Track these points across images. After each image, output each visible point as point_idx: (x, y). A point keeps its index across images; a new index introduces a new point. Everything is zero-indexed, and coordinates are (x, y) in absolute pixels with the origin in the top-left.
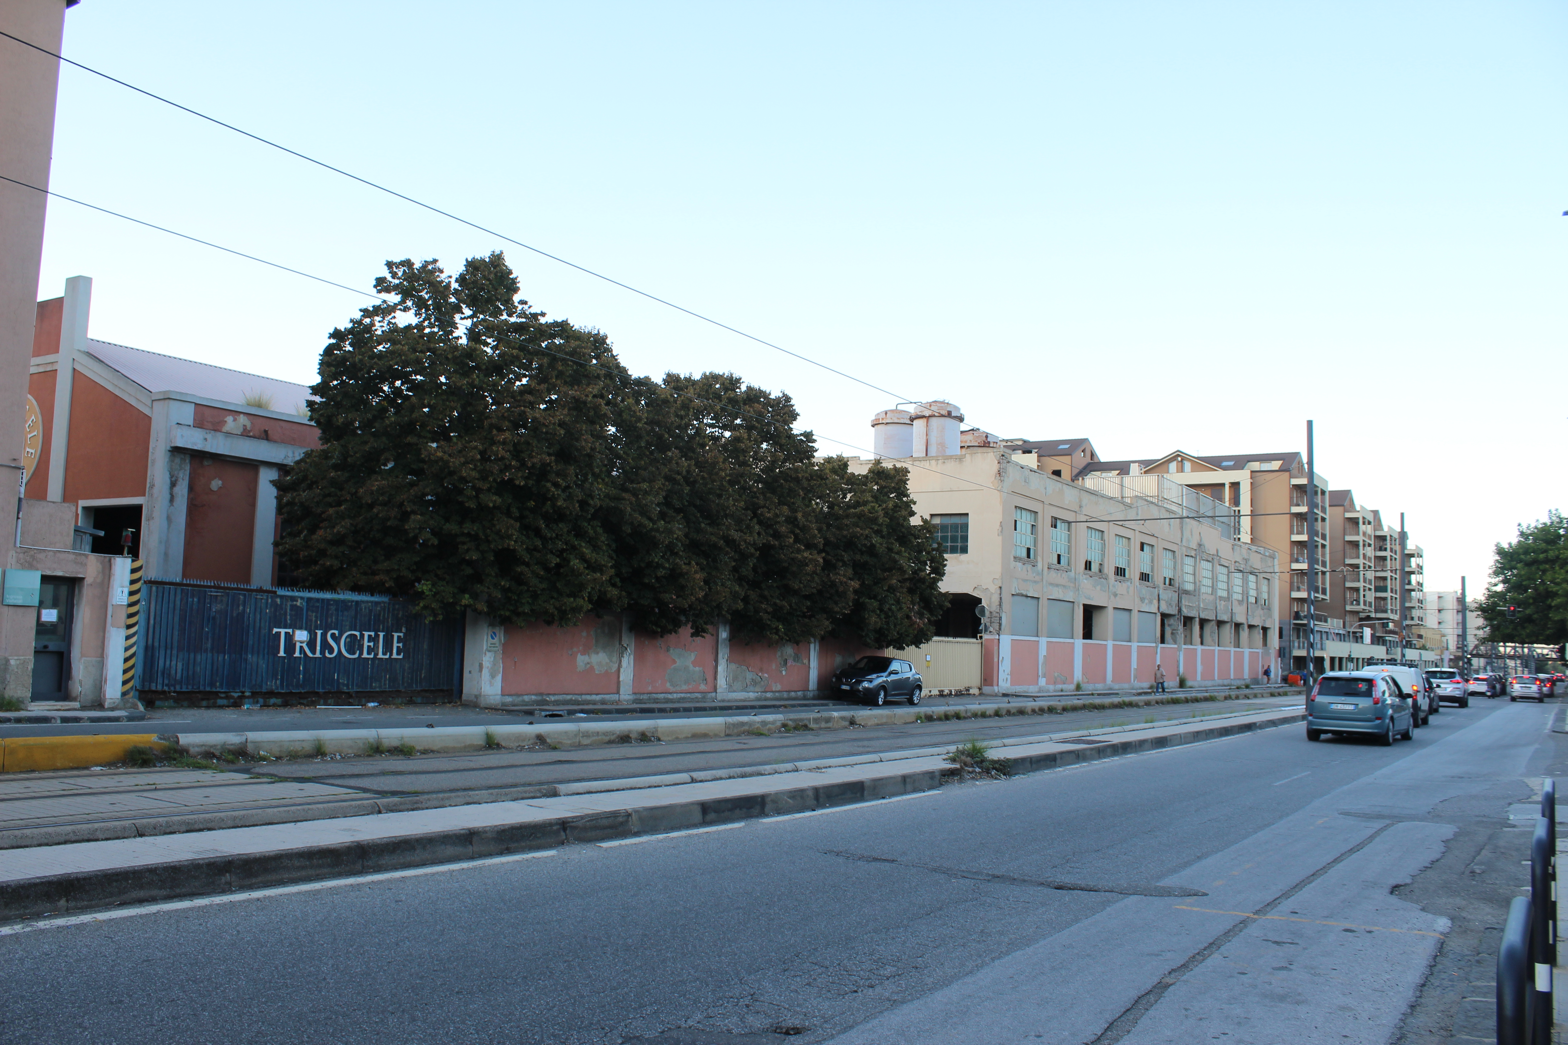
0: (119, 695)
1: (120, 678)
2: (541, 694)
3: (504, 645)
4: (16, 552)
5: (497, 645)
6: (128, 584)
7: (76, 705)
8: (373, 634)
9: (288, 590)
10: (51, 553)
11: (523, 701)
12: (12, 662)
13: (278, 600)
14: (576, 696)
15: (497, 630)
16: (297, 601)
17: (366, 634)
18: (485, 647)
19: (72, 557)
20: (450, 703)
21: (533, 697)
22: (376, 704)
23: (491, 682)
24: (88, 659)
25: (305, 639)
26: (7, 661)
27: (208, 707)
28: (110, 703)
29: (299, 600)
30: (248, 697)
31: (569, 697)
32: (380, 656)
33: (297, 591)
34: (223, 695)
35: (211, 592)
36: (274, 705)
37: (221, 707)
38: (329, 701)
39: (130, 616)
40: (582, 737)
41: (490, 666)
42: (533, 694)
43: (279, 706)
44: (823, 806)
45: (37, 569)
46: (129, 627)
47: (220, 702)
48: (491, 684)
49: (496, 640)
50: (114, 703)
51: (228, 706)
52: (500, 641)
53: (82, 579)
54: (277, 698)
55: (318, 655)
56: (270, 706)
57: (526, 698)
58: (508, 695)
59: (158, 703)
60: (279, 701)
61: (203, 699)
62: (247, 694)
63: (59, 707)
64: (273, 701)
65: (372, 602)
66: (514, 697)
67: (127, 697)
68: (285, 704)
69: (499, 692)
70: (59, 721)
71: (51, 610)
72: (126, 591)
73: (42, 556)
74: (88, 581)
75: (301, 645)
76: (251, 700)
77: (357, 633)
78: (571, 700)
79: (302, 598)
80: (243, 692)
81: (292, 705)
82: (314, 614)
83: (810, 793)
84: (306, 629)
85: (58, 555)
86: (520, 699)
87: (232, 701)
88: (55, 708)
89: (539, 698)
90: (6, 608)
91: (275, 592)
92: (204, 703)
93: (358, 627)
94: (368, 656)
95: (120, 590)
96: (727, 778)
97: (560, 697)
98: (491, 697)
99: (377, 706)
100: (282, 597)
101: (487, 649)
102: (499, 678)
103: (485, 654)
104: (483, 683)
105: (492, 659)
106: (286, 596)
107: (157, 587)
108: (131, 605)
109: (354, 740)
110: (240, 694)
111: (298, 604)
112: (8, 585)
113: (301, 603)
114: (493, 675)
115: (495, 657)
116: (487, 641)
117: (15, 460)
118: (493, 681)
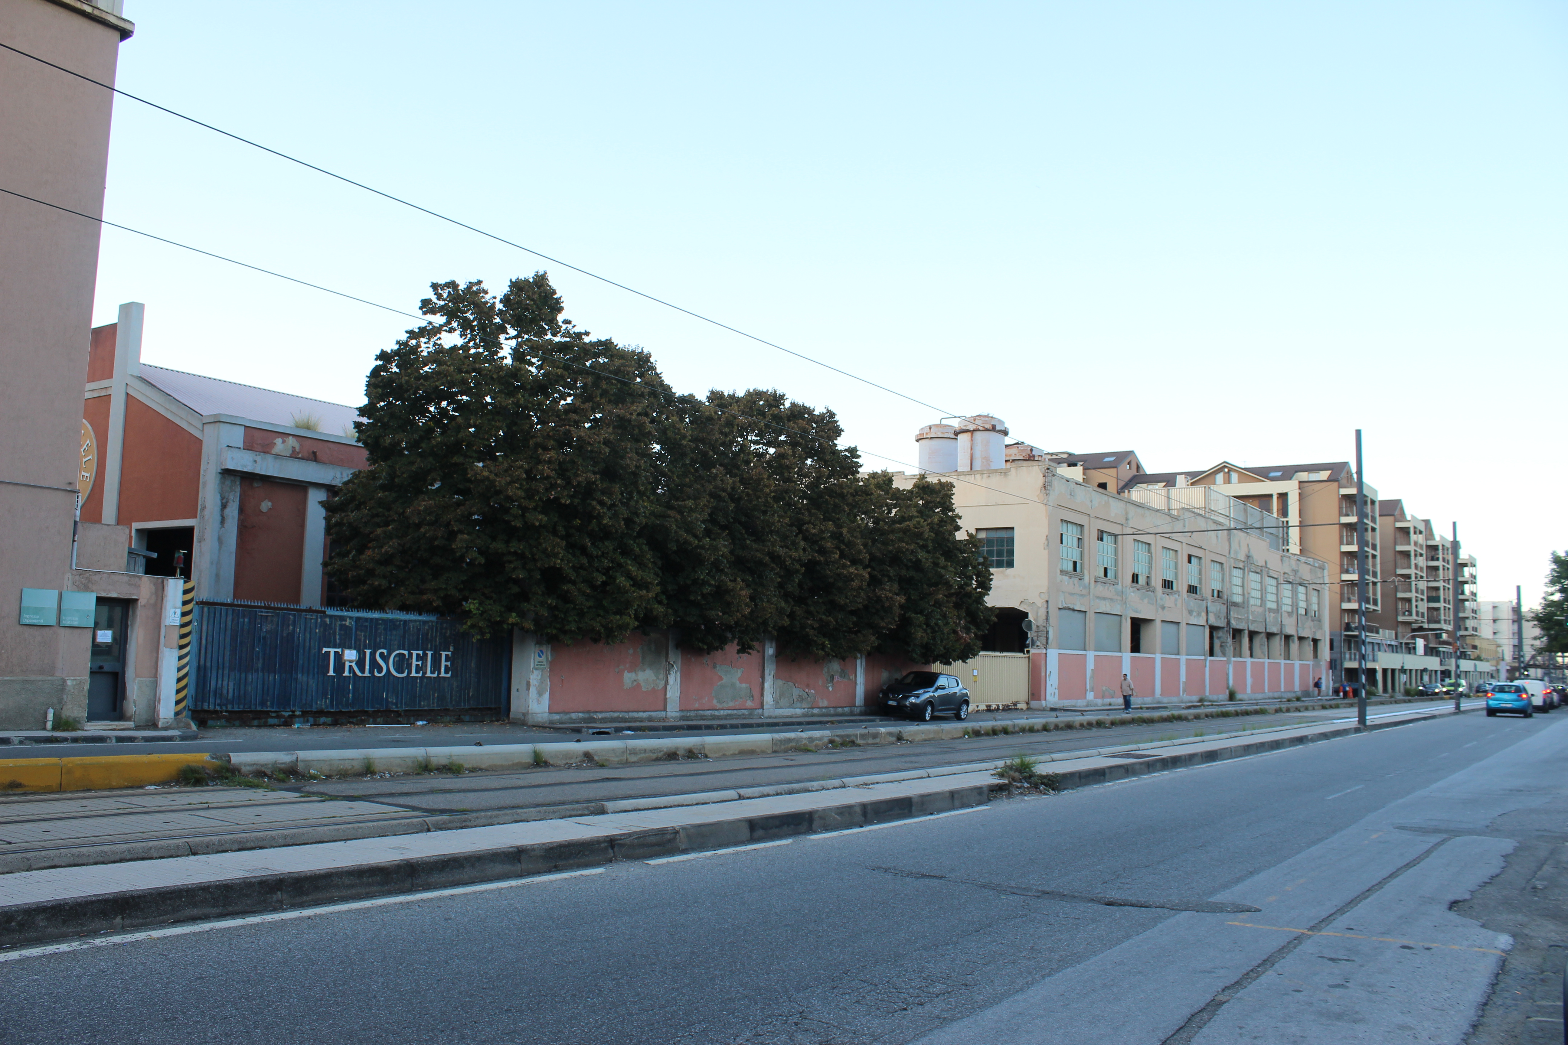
0: (172, 714)
1: (173, 698)
2: (589, 712)
3: (551, 663)
4: (72, 575)
5: (545, 663)
6: (180, 604)
7: (131, 724)
8: (421, 653)
9: (337, 610)
10: (105, 575)
11: (571, 718)
12: (69, 683)
13: (328, 620)
14: (623, 714)
15: (544, 648)
16: (346, 621)
17: (415, 653)
18: (532, 666)
19: (126, 578)
20: (498, 721)
21: (581, 715)
22: (425, 723)
23: (538, 700)
24: (142, 679)
25: (354, 658)
26: (64, 682)
27: (259, 726)
28: (163, 723)
29: (348, 620)
30: (298, 716)
31: (616, 715)
32: (429, 674)
33: (346, 611)
34: (274, 715)
35: (262, 612)
36: (324, 724)
37: (272, 726)
38: (379, 720)
39: (183, 636)
40: (630, 754)
41: (537, 684)
42: (580, 712)
43: (329, 725)
44: (871, 823)
45: (93, 591)
46: (181, 647)
47: (271, 721)
48: (539, 702)
49: (543, 658)
50: (168, 722)
51: (279, 726)
52: (547, 659)
53: (135, 601)
54: (326, 717)
55: (367, 674)
56: (320, 725)
57: (574, 716)
58: (555, 713)
59: (210, 723)
60: (329, 720)
61: (254, 719)
62: (298, 713)
63: (113, 727)
64: (323, 720)
65: (420, 621)
66: (561, 715)
67: (180, 716)
68: (335, 723)
69: (547, 710)
70: (114, 741)
71: (106, 632)
72: (179, 612)
73: (96, 578)
74: (141, 603)
75: (351, 664)
76: (302, 719)
77: (406, 652)
78: (618, 717)
79: (351, 618)
80: (294, 712)
81: (342, 724)
82: (363, 634)
83: (858, 809)
84: (355, 649)
85: (113, 576)
86: (568, 716)
87: (283, 720)
88: (111, 727)
89: (587, 716)
90: (64, 630)
91: (324, 612)
92: (256, 722)
93: (406, 646)
94: (417, 675)
95: (172, 610)
96: (774, 795)
97: (608, 715)
98: (539, 715)
99: (425, 725)
100: (331, 617)
101: (534, 668)
102: (546, 696)
103: (533, 672)
104: (530, 701)
105: (540, 677)
106: (335, 616)
107: (209, 608)
108: (183, 626)
109: (402, 758)
110: (290, 713)
111: (347, 623)
112: (64, 606)
113: (350, 623)
114: (540, 694)
115: (542, 675)
116: (534, 659)
117: (70, 483)
118: (540, 699)
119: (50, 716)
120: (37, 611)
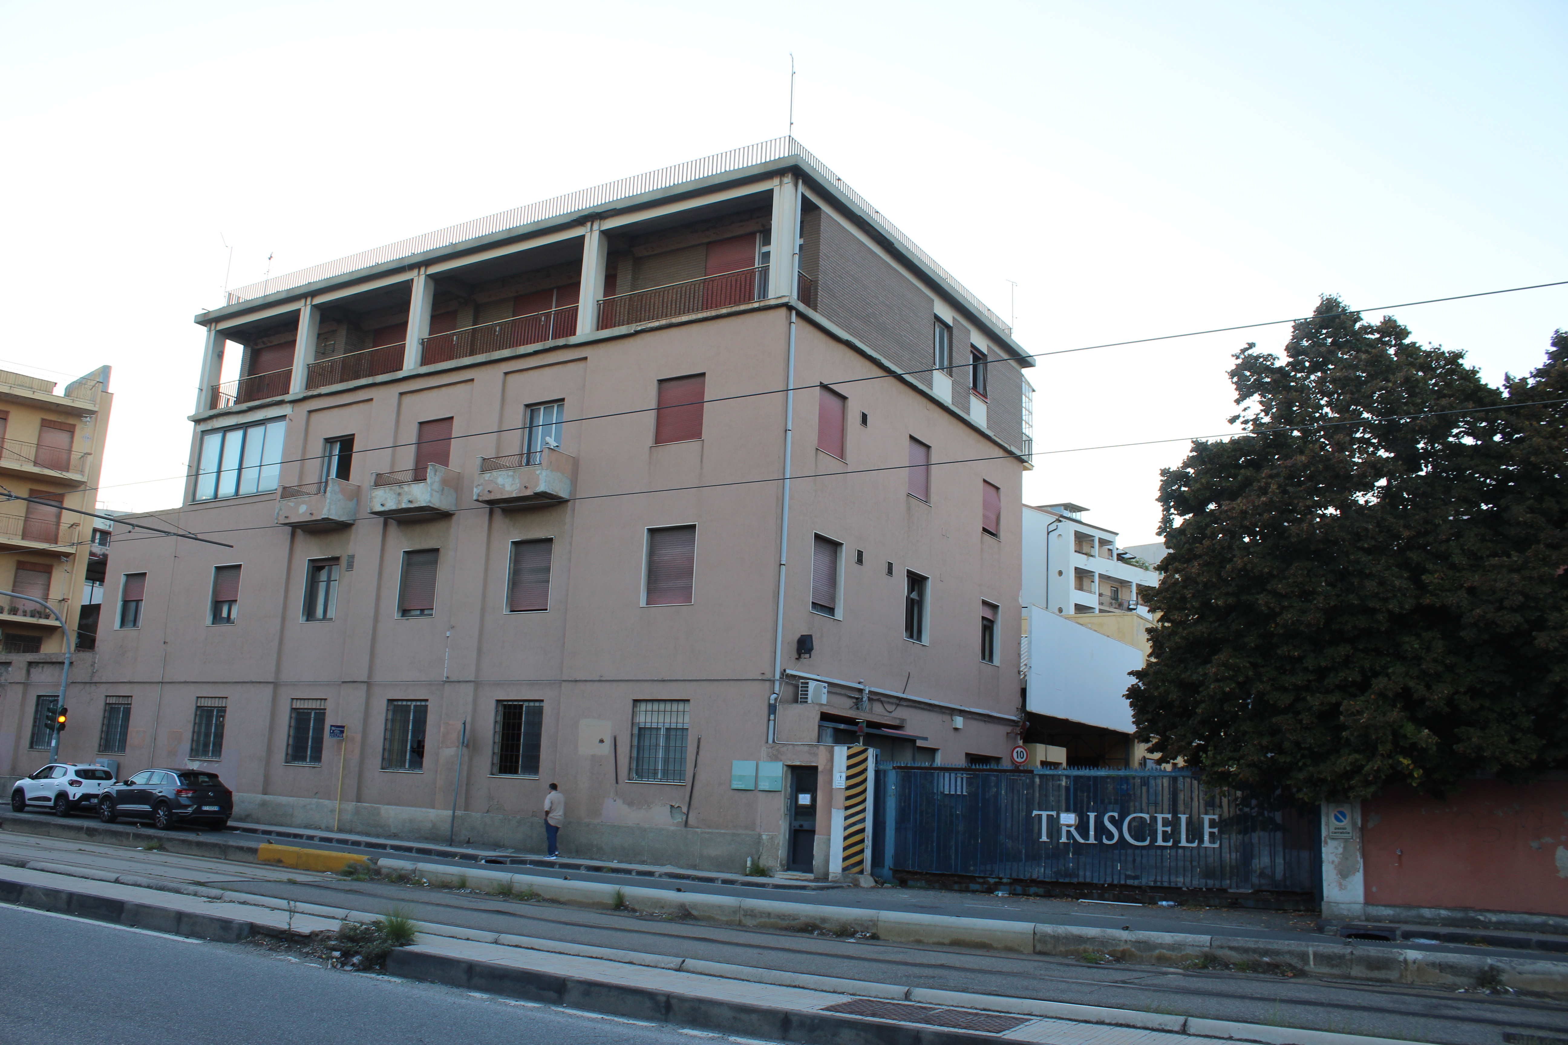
0: (840, 870)
1: (841, 855)
2: (1466, 909)
3: (1363, 829)
4: (767, 747)
5: (1349, 829)
6: (845, 769)
7: (811, 876)
9: (1051, 769)
10: (791, 746)
11: (1422, 917)
12: (764, 837)
13: (1037, 780)
15: (1346, 809)
16: (1062, 780)
19: (806, 748)
21: (1444, 913)
22: (1171, 903)
23: (1340, 885)
24: (820, 836)
26: (760, 836)
27: (960, 891)
28: (832, 876)
29: (1064, 779)
30: (1004, 884)
34: (981, 880)
35: (962, 774)
36: (1037, 895)
37: (974, 892)
38: (1106, 895)
39: (848, 798)
41: (1337, 860)
42: (1446, 908)
43: (1041, 896)
45: (781, 761)
46: (847, 808)
47: (973, 886)
48: (1342, 887)
49: (1346, 823)
50: (836, 877)
51: (982, 892)
52: (1354, 824)
53: (816, 768)
54: (1038, 887)
56: (1030, 895)
57: (1427, 913)
58: (1380, 906)
59: (910, 883)
60: (1041, 891)
61: (956, 883)
62: (1005, 880)
63: (798, 877)
64: (1033, 890)
66: (1398, 910)
68: (1048, 895)
69: (1361, 900)
71: (806, 795)
72: (844, 776)
73: (784, 749)
74: (820, 769)
76: (1007, 887)
79: (1067, 776)
80: (1001, 879)
82: (1085, 794)
84: (1075, 811)
85: (796, 747)
86: (1413, 913)
87: (986, 886)
88: (795, 877)
89: (1459, 915)
90: (760, 794)
91: (1032, 772)
92: (956, 887)
95: (838, 775)
97: (1515, 918)
98: (1342, 906)
99: (1171, 907)
100: (1040, 776)
101: (1328, 836)
102: (1359, 878)
103: (1326, 843)
104: (1325, 884)
105: (1341, 850)
106: (1047, 775)
108: (852, 788)
110: (997, 880)
111: (1063, 783)
112: (760, 774)
113: (1066, 782)
114: (1344, 873)
115: (1345, 848)
116: (1327, 824)
117: (763, 674)
118: (1344, 882)
119: (749, 864)
120: (741, 778)
